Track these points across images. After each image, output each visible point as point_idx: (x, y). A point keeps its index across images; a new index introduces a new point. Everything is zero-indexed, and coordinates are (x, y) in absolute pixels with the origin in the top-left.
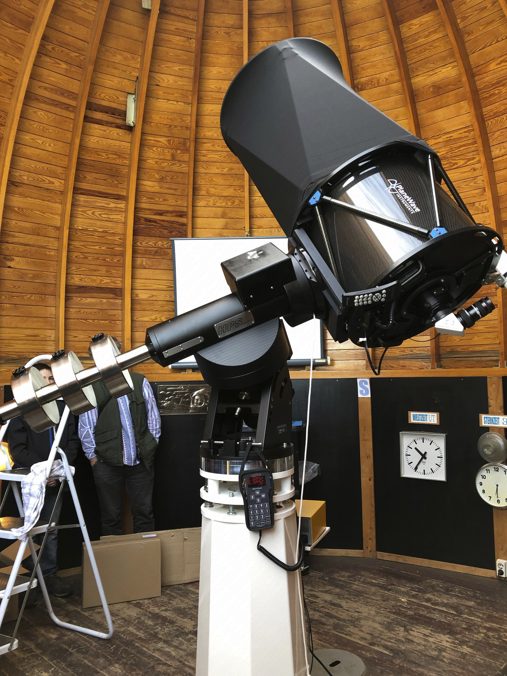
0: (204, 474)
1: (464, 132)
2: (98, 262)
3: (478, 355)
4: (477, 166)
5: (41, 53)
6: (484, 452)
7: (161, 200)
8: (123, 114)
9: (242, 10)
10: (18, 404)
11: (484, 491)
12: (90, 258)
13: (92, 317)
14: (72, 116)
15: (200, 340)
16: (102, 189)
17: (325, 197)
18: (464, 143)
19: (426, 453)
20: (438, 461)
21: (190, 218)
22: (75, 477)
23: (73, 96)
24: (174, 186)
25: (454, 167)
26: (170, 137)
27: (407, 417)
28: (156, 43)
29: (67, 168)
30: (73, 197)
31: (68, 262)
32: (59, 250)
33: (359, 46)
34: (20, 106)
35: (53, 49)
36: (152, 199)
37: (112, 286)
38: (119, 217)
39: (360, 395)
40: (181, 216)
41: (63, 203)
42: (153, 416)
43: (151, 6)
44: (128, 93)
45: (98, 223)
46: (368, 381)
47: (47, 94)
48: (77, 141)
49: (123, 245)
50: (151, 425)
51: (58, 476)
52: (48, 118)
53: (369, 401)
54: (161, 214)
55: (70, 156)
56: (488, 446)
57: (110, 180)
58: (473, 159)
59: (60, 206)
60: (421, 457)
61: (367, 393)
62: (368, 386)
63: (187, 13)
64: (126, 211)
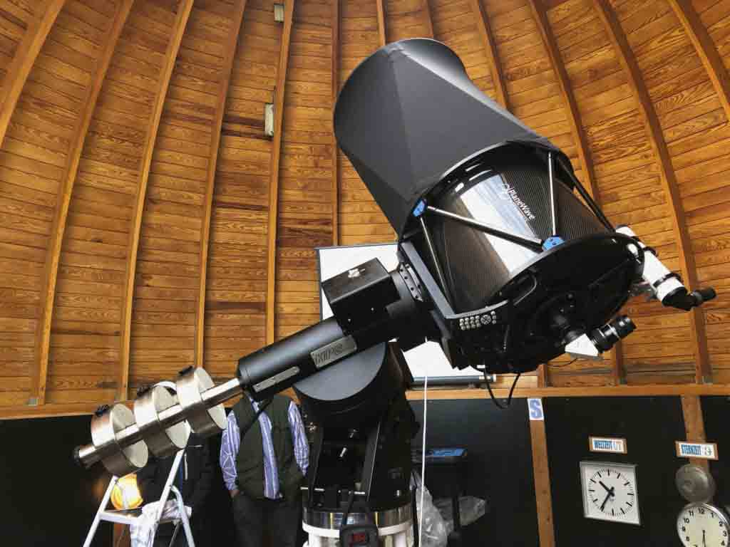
0: (306, 527)
1: (630, 117)
2: (241, 276)
3: (669, 368)
4: (649, 152)
5: (176, 72)
6: (684, 490)
7: (305, 208)
8: (262, 124)
9: (377, 13)
10: (96, 447)
11: (688, 539)
12: (231, 273)
13: (232, 334)
14: (209, 130)
15: (295, 371)
16: (244, 201)
17: (429, 207)
18: (632, 128)
19: (613, 488)
20: (629, 499)
21: (335, 227)
22: (191, 520)
23: (210, 110)
24: (319, 194)
25: (622, 155)
26: (311, 144)
27: (587, 445)
28: (292, 53)
29: (206, 182)
30: (212, 212)
31: (208, 277)
32: (199, 266)
33: (504, 36)
34: (156, 125)
35: (189, 67)
36: (296, 208)
37: (256, 300)
38: (261, 228)
39: (531, 418)
40: (327, 224)
41: (203, 218)
42: (300, 444)
43: (284, 18)
44: (266, 103)
45: (241, 236)
46: (540, 400)
47: (185, 111)
48: (215, 155)
49: (266, 257)
50: (297, 454)
51: (173, 518)
52: (186, 134)
53: (543, 426)
54: (305, 223)
55: (208, 170)
56: (687, 482)
57: (251, 192)
58: (644, 145)
59: (200, 221)
60: (607, 493)
61: (539, 416)
62: (541, 407)
63: (322, 21)
64: (268, 222)
